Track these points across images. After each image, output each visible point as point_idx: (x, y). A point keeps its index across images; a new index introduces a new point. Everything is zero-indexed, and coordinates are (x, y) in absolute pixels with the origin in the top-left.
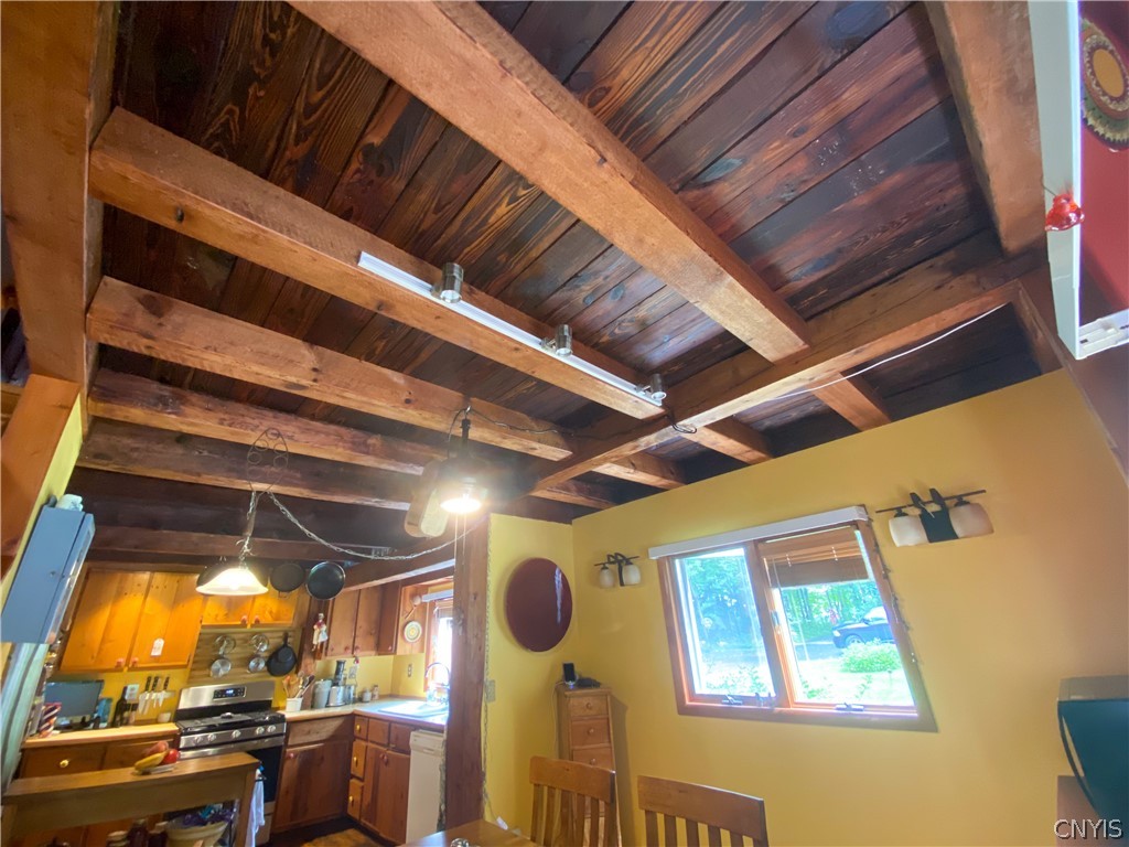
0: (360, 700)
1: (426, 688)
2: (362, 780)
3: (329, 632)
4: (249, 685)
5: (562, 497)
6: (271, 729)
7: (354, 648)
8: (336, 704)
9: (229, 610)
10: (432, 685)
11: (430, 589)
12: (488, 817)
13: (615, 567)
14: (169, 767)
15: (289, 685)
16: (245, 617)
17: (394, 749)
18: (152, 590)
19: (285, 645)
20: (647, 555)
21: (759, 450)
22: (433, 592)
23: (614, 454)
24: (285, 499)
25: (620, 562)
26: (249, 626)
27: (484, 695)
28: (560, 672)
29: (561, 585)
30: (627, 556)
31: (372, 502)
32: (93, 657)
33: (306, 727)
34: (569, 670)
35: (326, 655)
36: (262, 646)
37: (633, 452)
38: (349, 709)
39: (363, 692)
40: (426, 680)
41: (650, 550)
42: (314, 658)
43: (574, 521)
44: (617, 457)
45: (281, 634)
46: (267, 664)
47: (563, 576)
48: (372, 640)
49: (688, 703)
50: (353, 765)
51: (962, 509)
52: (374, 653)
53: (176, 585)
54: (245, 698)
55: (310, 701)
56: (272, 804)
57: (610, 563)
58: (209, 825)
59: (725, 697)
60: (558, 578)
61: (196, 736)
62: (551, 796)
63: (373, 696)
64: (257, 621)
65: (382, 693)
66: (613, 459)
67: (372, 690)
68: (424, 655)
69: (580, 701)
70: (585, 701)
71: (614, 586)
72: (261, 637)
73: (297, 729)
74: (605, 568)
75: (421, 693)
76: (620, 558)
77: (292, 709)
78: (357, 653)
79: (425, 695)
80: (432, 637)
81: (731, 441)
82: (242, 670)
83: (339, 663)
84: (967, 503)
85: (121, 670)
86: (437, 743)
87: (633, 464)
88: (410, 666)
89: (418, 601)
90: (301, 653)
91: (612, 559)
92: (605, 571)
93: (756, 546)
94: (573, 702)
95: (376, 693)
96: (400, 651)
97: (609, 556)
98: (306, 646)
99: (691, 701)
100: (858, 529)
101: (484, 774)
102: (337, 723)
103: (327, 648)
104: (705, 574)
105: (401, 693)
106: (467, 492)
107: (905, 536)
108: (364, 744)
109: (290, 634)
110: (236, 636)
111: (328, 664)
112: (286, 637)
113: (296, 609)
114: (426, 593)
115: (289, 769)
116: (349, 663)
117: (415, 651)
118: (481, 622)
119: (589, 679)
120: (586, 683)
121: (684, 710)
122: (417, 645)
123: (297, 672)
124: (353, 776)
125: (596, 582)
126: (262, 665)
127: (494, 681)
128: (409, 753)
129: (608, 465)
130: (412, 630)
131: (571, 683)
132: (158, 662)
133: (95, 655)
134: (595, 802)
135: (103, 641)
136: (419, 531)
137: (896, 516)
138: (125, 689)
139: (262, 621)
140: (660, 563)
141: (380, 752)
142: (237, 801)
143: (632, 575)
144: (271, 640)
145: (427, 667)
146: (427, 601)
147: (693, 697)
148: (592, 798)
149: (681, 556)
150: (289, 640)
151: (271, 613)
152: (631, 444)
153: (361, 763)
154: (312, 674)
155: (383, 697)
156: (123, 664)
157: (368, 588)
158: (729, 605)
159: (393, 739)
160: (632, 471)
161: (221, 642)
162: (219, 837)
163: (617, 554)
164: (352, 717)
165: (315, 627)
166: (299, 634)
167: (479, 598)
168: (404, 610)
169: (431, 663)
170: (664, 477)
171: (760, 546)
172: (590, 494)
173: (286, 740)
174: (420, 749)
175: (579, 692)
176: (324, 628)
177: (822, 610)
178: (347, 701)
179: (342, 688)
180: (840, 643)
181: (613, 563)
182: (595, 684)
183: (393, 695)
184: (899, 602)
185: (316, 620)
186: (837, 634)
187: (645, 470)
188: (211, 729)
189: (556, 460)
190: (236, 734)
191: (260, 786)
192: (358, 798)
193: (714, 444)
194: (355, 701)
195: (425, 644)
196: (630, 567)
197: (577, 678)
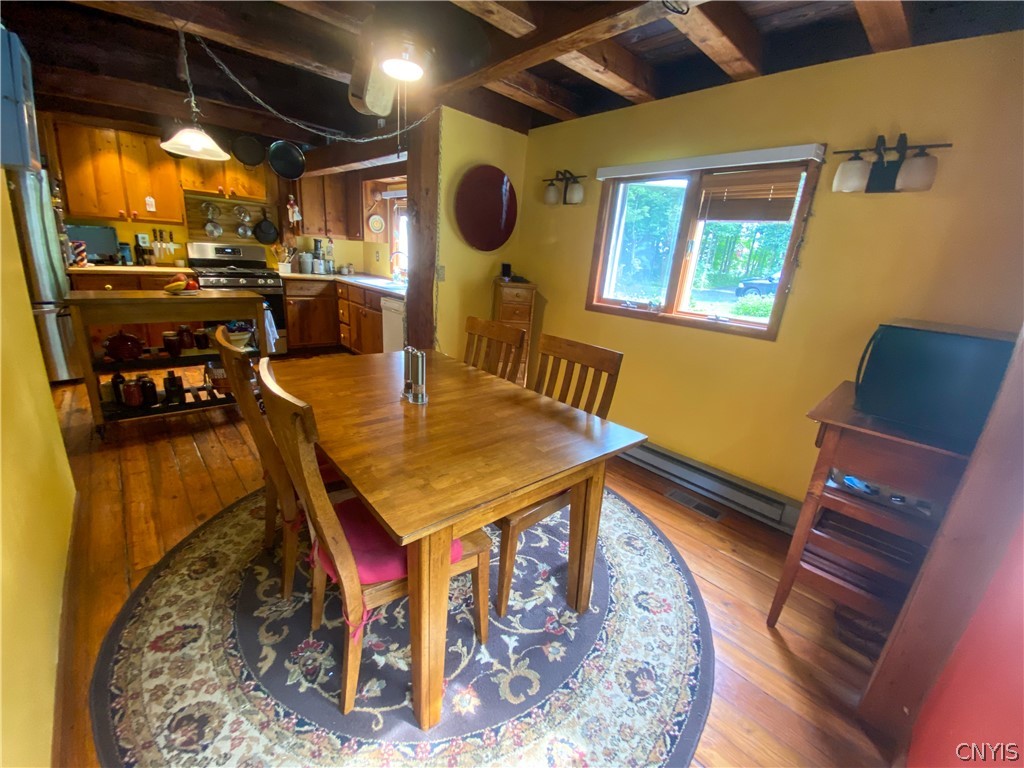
0: (339, 272)
1: (392, 271)
2: (349, 325)
3: (301, 213)
4: (243, 247)
5: (521, 96)
6: (270, 281)
7: (327, 231)
8: (320, 272)
9: (204, 178)
10: (397, 270)
11: (389, 187)
12: (437, 349)
13: (560, 185)
14: (192, 292)
15: (277, 252)
16: (220, 187)
17: (370, 308)
18: (123, 148)
19: (265, 219)
20: (594, 175)
21: (752, 62)
22: (392, 190)
23: (584, 36)
24: (213, 45)
25: (567, 179)
26: (227, 197)
27: (436, 276)
28: (499, 269)
29: (508, 194)
30: (575, 174)
31: (313, 66)
32: (95, 206)
33: (300, 285)
34: (506, 269)
35: (303, 232)
36: (244, 217)
37: (607, 36)
38: (331, 277)
39: (341, 268)
40: (392, 264)
41: (599, 170)
42: (294, 234)
43: (530, 131)
44: (587, 41)
45: (258, 209)
46: (254, 232)
47: (511, 186)
48: (341, 226)
49: (595, 303)
50: (341, 315)
51: (920, 161)
52: (345, 237)
53: (144, 146)
54: (242, 256)
55: (298, 266)
56: (284, 331)
57: (557, 179)
58: (237, 333)
59: (625, 302)
60: (505, 188)
61: (212, 279)
62: (480, 340)
63: (349, 272)
64: (233, 193)
65: (358, 271)
66: (583, 45)
67: (348, 267)
68: (388, 245)
69: (511, 291)
70: (515, 291)
71: (557, 203)
72: (242, 210)
73: (290, 284)
74: (552, 184)
75: (388, 274)
76: (568, 175)
77: (284, 270)
78: (330, 235)
79: (392, 276)
80: (395, 231)
81: (724, 39)
82: (234, 234)
83: (316, 241)
84: (927, 155)
85: (126, 220)
86: (400, 306)
87: (605, 60)
88: (377, 252)
89: (378, 197)
90: (281, 229)
91: (560, 176)
92: (552, 188)
93: (701, 177)
94: (506, 291)
95: (352, 270)
96: (367, 238)
97: (558, 172)
98: (284, 223)
99: (598, 301)
100: (806, 170)
101: (436, 328)
102: (323, 285)
103: (303, 227)
104: (650, 219)
105: (372, 273)
106: (406, 50)
107: (847, 181)
108: (346, 302)
109: (267, 210)
110: (218, 205)
111: (306, 240)
112: (264, 212)
113: (267, 187)
114: (386, 190)
115: (292, 312)
116: (325, 243)
117: (381, 241)
118: (433, 217)
119: (522, 278)
120: (518, 280)
121: (590, 307)
122: (381, 237)
123: (281, 243)
124: (342, 322)
125: (541, 198)
126: (249, 233)
127: (443, 267)
128: (381, 311)
129: (574, 53)
130: (376, 222)
131: (507, 279)
132: (155, 216)
133: (96, 204)
134: (509, 347)
135: (98, 192)
136: (364, 105)
137: (850, 159)
138: (136, 237)
139: (238, 194)
140: (605, 185)
141: (359, 309)
142: (254, 321)
143: (576, 194)
144: (252, 213)
145: (392, 254)
146: (388, 198)
147: (600, 299)
148: (508, 345)
149: (627, 180)
150: (268, 215)
151: (244, 187)
152: (606, 22)
153: (346, 314)
154: (295, 246)
155: (357, 274)
156: (126, 215)
157: (330, 176)
158: (661, 251)
159: (368, 301)
160: (602, 69)
161: (207, 209)
162: (246, 341)
163: (566, 171)
164: (334, 283)
165: (288, 207)
166: (275, 211)
167: (430, 193)
168: (366, 204)
169: (394, 251)
170: (635, 84)
171: (706, 178)
172: (552, 97)
173: (285, 291)
174: (389, 309)
175: (511, 284)
176: (297, 209)
177: (739, 267)
178: (328, 272)
179: (322, 261)
180: (740, 293)
181: (561, 180)
182: (526, 282)
183: (366, 274)
184: (803, 244)
185: (288, 201)
186: (741, 285)
187: (617, 70)
188: (221, 275)
189: (516, 35)
190: (242, 281)
191: (269, 314)
192: (347, 335)
193: (703, 40)
194: (335, 273)
195: (388, 236)
196: (577, 185)
197: (512, 274)
